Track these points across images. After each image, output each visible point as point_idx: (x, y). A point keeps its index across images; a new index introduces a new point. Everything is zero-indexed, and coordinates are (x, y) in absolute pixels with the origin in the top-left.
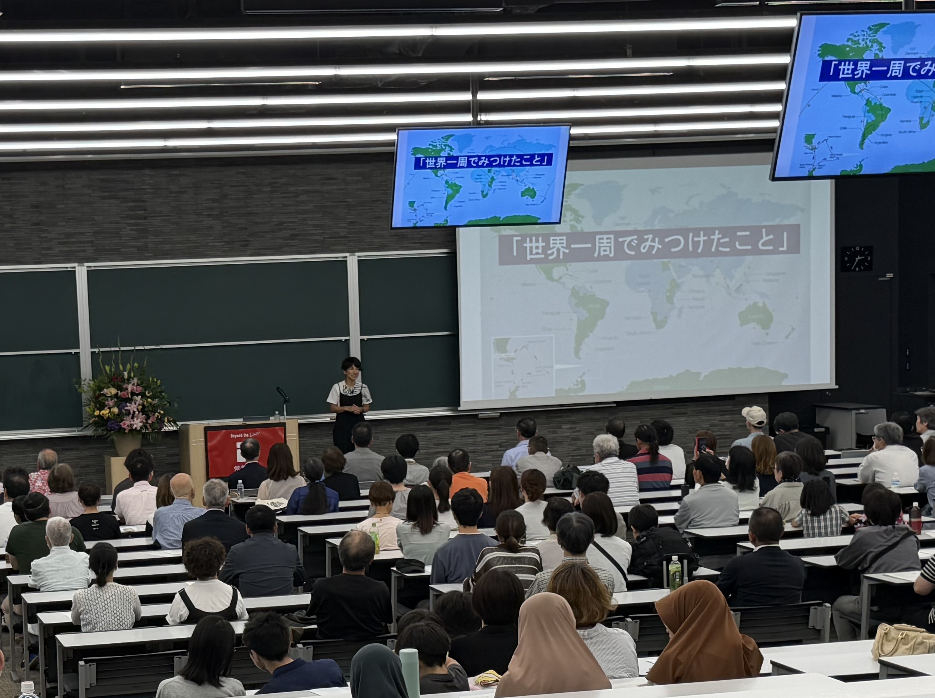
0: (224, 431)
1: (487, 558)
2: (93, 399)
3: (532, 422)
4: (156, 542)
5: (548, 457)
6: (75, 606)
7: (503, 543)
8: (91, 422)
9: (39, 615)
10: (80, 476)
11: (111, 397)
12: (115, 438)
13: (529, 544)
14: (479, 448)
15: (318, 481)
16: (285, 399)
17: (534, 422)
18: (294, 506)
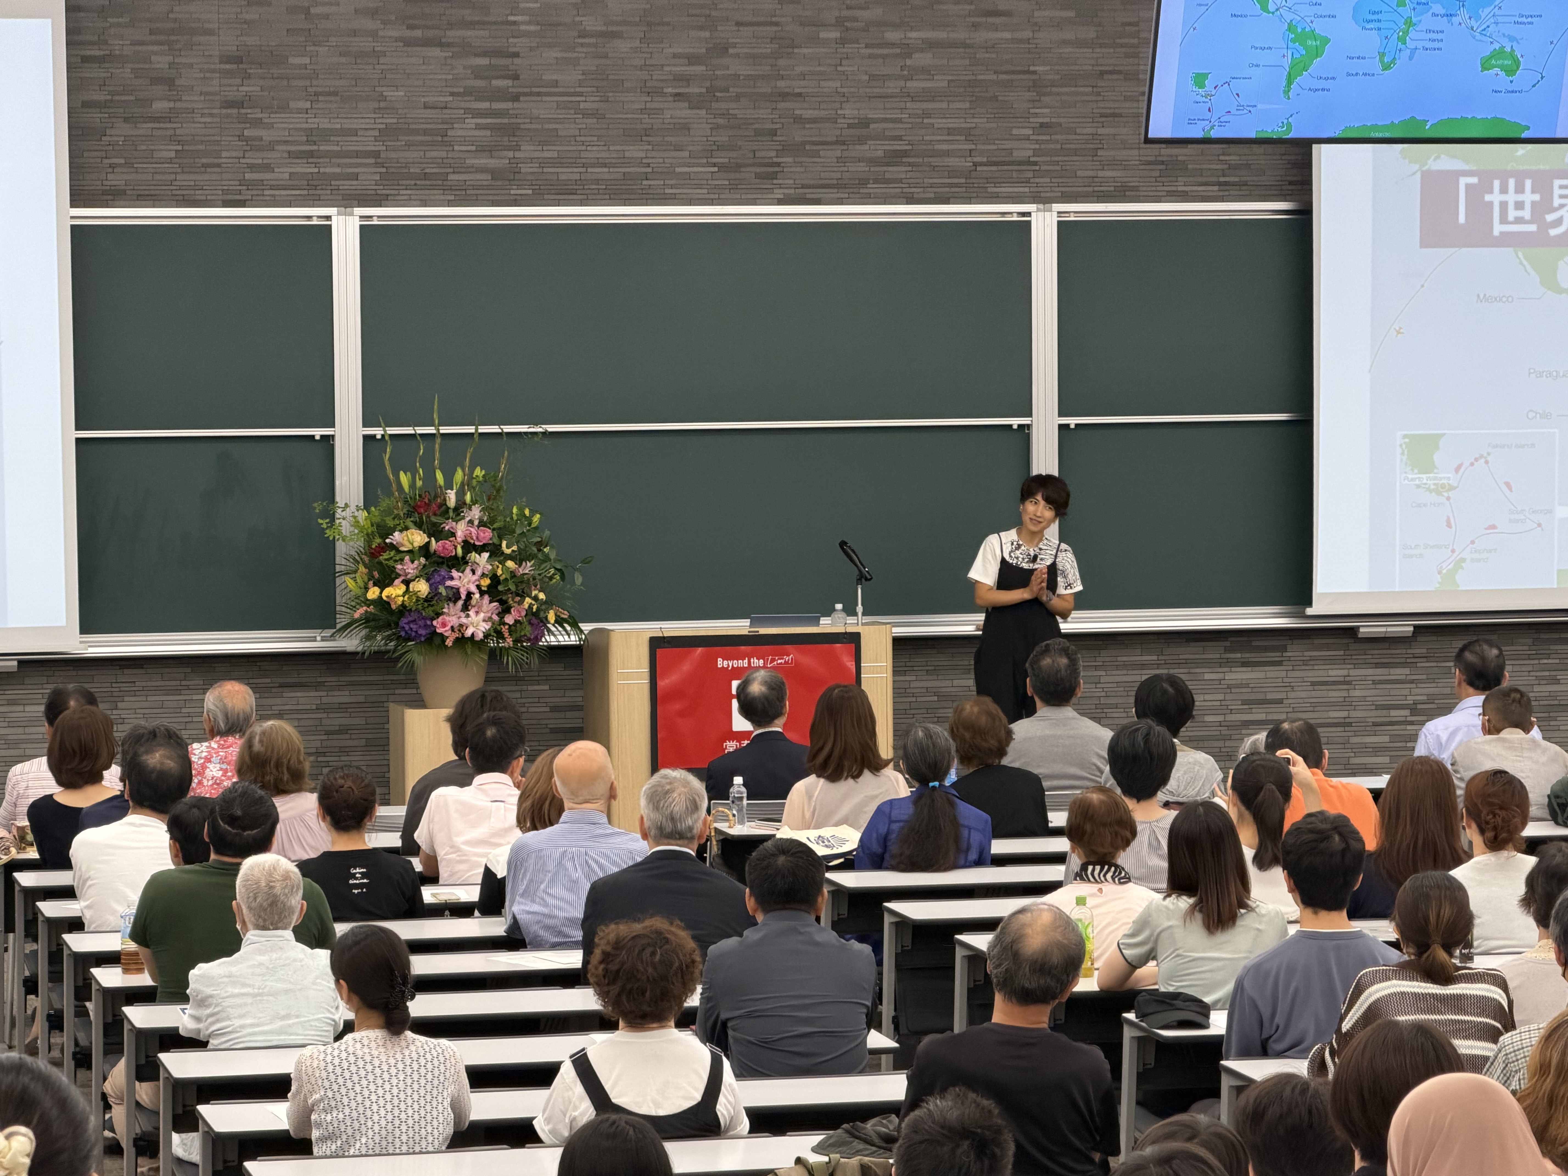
0: (700, 650)
1: (1370, 995)
2: (366, 559)
3: (1495, 652)
4: (515, 926)
5: (1533, 741)
6: (301, 1087)
7: (1413, 957)
8: (357, 615)
9: (202, 1109)
10: (324, 754)
11: (410, 552)
12: (417, 658)
13: (1480, 963)
14: (1353, 714)
15: (936, 784)
16: (860, 570)
17: (1501, 650)
18: (876, 848)
